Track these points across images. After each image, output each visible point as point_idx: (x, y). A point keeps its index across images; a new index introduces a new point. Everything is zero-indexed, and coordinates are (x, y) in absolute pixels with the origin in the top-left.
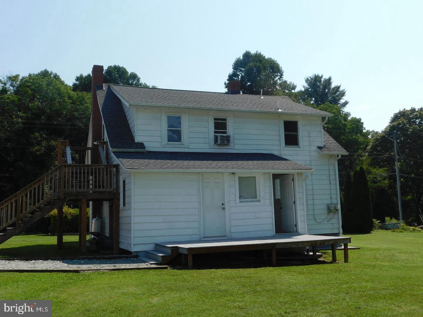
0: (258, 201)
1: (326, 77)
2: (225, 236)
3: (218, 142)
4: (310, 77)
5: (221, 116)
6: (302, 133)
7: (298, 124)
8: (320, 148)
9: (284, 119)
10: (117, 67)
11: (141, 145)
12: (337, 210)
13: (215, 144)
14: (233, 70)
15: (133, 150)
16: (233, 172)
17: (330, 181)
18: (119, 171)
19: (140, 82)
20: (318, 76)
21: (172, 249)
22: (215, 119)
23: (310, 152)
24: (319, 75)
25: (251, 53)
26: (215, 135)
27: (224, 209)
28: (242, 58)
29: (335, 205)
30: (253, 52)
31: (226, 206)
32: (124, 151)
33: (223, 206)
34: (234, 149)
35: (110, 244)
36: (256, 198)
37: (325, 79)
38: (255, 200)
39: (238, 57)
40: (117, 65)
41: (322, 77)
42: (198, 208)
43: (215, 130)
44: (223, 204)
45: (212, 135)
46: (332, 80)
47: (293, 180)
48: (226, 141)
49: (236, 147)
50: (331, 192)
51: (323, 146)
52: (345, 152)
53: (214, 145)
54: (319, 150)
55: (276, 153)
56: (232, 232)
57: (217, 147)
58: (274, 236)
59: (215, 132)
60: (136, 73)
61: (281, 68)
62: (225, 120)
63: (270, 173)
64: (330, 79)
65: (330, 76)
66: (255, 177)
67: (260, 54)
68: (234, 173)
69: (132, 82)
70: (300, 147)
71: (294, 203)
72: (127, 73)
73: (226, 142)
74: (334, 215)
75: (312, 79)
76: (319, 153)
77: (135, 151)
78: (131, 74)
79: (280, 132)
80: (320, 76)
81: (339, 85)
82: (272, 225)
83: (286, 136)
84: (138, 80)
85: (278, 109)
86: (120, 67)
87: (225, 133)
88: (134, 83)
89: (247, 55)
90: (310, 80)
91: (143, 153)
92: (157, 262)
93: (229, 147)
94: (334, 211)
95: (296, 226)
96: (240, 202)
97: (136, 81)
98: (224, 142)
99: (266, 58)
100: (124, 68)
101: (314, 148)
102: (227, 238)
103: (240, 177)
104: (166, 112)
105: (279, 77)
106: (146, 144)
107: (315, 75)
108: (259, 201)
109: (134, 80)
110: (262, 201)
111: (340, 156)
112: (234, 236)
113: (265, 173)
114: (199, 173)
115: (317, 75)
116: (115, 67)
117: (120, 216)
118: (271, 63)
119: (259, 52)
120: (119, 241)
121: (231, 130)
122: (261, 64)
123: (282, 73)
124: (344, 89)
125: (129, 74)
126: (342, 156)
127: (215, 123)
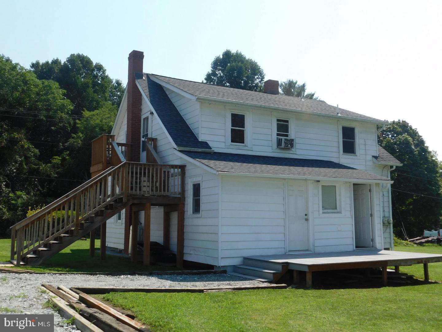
0: (337, 212)
1: (300, 83)
2: (308, 250)
3: (281, 146)
4: (284, 82)
5: (283, 117)
6: (359, 140)
7: (355, 130)
8: (376, 157)
9: (342, 125)
10: (81, 56)
11: (205, 145)
12: (389, 223)
13: (277, 147)
14: (211, 69)
15: (200, 150)
16: (318, 179)
17: (383, 193)
18: (185, 173)
19: (106, 74)
20: (292, 82)
21: (282, 265)
22: (278, 120)
23: (366, 161)
24: (293, 80)
25: (232, 52)
26: (277, 138)
27: (307, 220)
28: (221, 57)
29: (388, 218)
30: (233, 51)
31: (310, 217)
32: (191, 150)
33: (306, 217)
34: (296, 154)
35: (171, 255)
36: (336, 209)
37: (298, 86)
38: (335, 211)
39: (218, 55)
40: (81, 54)
41: (296, 83)
42: (284, 219)
43: (277, 132)
44: (306, 215)
45: (275, 137)
46: (306, 87)
47: (370, 191)
48: (290, 144)
49: (298, 152)
50: (384, 205)
51: (378, 156)
52: (399, 163)
53: (277, 149)
54: (374, 160)
55: (335, 161)
56: (315, 245)
57: (278, 151)
58: (354, 251)
59: (278, 135)
60: (101, 64)
61: (262, 70)
62: (287, 121)
63: (351, 182)
64: (304, 86)
65: (304, 83)
66: (335, 186)
67: (240, 54)
68: (319, 181)
69: (97, 73)
70: (356, 156)
71: (371, 215)
72: (91, 63)
73: (289, 146)
74: (386, 229)
75: (286, 84)
76: (374, 163)
77: (202, 151)
78: (96, 64)
79: (339, 138)
80: (295, 81)
81: (313, 93)
82: (352, 239)
83: (344, 142)
84: (104, 71)
85: (338, 113)
86: (84, 56)
87: (287, 136)
88: (99, 75)
89: (227, 54)
90: (284, 86)
91: (210, 153)
92: (269, 280)
93: (291, 152)
94: (387, 224)
95: (372, 240)
96: (323, 213)
97: (102, 73)
98: (287, 146)
99: (247, 58)
100: (88, 57)
101: (369, 157)
102: (311, 252)
103: (323, 186)
104: (230, 109)
105: (260, 80)
106: (211, 144)
107: (290, 81)
108: (340, 212)
109: (99, 72)
110: (343, 212)
111: (394, 168)
112: (318, 250)
113: (346, 182)
114: (285, 179)
115: (291, 80)
116: (79, 56)
117: (185, 224)
118: (253, 65)
119: (239, 51)
120: (184, 252)
121: (293, 133)
122: (243, 65)
123: (264, 76)
124: (317, 97)
125: (94, 64)
126: (397, 167)
127: (278, 124)
